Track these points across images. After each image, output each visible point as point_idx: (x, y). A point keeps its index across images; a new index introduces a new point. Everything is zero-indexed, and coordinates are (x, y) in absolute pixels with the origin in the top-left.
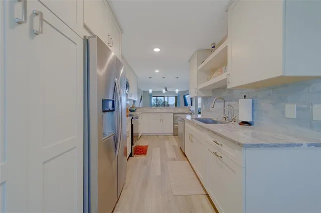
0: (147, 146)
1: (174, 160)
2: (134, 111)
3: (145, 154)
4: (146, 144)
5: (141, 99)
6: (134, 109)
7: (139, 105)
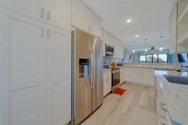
0: (125, 90)
1: (143, 107)
2: (121, 65)
3: (121, 95)
4: (125, 89)
5: (130, 58)
6: (121, 64)
7: (129, 61)
